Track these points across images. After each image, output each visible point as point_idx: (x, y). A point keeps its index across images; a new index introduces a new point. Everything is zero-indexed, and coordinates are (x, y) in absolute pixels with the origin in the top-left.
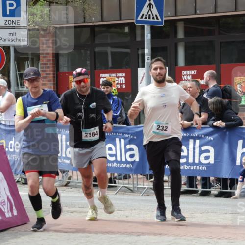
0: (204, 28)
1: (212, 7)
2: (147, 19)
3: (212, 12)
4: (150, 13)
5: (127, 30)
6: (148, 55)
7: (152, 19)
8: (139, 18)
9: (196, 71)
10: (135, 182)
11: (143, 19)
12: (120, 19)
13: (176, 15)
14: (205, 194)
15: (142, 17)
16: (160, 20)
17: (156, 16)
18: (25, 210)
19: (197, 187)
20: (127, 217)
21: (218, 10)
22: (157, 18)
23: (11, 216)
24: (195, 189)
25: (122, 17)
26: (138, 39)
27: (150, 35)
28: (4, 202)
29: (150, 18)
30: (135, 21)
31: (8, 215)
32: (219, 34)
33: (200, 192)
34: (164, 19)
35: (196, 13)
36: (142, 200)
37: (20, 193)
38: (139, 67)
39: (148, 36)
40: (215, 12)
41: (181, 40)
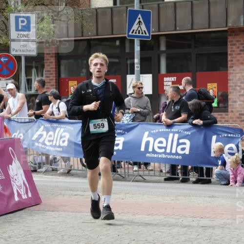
0: (182, 42)
1: (190, 25)
2: (137, 34)
3: (189, 28)
4: (139, 29)
5: (118, 43)
6: (137, 64)
7: (141, 34)
8: (130, 33)
9: (175, 78)
10: (126, 171)
11: (134, 34)
12: (112, 34)
13: (159, 31)
14: (185, 181)
15: (132, 33)
16: (148, 35)
17: (145, 31)
18: (38, 193)
19: (178, 175)
20: (123, 199)
21: (195, 27)
22: (146, 34)
23: (26, 197)
24: (176, 176)
25: (114, 32)
26: (127, 51)
27: (139, 47)
28: (21, 186)
29: (139, 33)
30: (126, 35)
31: (24, 197)
32: (195, 47)
33: (181, 179)
34: (151, 34)
35: (175, 30)
36: (134, 186)
37: (34, 179)
38: (127, 74)
39: (137, 48)
40: (192, 29)
41: (163, 52)
